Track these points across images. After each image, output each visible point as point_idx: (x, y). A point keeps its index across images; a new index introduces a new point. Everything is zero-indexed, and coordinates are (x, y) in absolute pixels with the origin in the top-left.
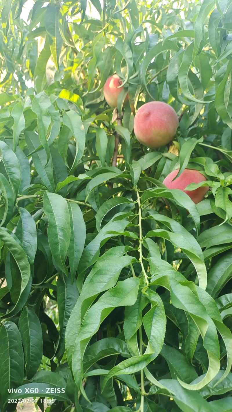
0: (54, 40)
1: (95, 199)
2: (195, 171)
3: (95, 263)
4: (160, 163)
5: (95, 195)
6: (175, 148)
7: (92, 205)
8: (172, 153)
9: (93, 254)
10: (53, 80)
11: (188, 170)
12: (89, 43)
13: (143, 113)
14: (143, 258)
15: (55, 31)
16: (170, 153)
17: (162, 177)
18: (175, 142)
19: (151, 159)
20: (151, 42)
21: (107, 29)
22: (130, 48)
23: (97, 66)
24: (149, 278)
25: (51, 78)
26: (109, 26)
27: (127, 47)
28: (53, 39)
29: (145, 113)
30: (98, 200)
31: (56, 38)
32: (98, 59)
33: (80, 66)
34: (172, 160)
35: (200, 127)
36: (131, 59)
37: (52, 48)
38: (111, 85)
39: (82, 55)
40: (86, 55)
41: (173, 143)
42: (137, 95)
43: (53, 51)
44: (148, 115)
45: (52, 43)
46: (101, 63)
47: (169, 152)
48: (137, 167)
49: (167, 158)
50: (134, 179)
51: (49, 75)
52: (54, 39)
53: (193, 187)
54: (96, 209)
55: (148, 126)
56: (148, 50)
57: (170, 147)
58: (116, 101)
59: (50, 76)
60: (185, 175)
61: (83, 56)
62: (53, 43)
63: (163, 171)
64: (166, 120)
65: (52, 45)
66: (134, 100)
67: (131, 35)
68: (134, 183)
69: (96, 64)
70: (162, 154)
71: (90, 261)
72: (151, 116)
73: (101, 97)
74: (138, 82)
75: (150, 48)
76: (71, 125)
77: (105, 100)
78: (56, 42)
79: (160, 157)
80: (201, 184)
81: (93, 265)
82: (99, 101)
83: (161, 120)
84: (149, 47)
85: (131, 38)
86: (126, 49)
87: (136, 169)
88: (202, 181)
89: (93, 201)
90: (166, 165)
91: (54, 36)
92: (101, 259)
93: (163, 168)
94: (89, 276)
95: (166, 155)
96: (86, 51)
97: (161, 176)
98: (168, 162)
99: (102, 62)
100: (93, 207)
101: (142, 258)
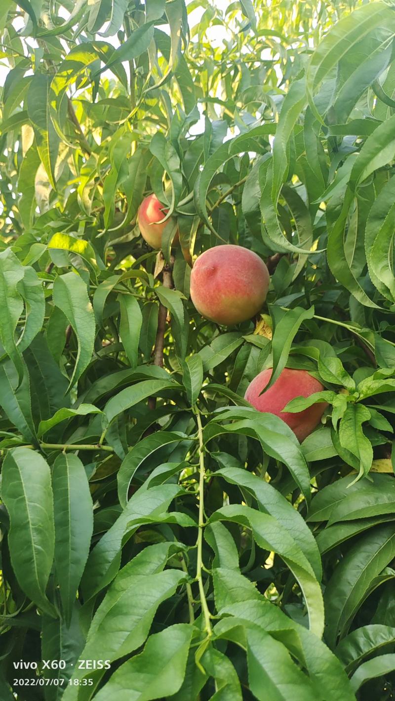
0: (44, 136)
1: (120, 435)
2: (301, 373)
3: (112, 582)
4: (241, 355)
5: (120, 426)
6: (265, 326)
7: (112, 446)
8: (261, 334)
9: (111, 559)
10: (47, 204)
11: (290, 371)
12: (107, 141)
13: (204, 267)
14: (204, 569)
15: (46, 120)
16: (258, 334)
17: (245, 381)
18: (264, 316)
19: (223, 347)
20: (215, 136)
21: (136, 116)
22: (175, 151)
23: (118, 185)
24: (213, 617)
25: (43, 201)
26: (139, 112)
27: (171, 150)
28: (42, 134)
29: (207, 268)
30: (125, 437)
31: (47, 133)
32: (121, 172)
33: (93, 179)
34: (261, 349)
35: (311, 281)
36: (178, 171)
37: (41, 151)
38: (150, 211)
39: (95, 162)
40: (102, 162)
41: (261, 316)
42: (193, 232)
43: (43, 157)
44: (212, 272)
45: (41, 141)
46: (125, 179)
47: (256, 333)
48: (196, 367)
49: (252, 344)
50: (190, 392)
51: (41, 196)
52: (45, 134)
53: (298, 406)
54: (122, 453)
55: (214, 291)
56: (210, 151)
57: (257, 323)
58: (160, 238)
59: (43, 198)
60: (284, 382)
61: (97, 162)
62: (43, 142)
63: (246, 369)
64: (245, 279)
65: (41, 145)
66: (188, 242)
67: (177, 127)
68: (191, 400)
69: (118, 180)
70: (243, 337)
71: (104, 573)
72: (219, 274)
73: (134, 229)
74: (194, 210)
75: (213, 149)
76: (69, 302)
77: (141, 234)
78: (48, 140)
79: (241, 342)
80: (315, 398)
81: (109, 586)
82: (131, 237)
83: (237, 280)
84: (212, 146)
85: (177, 133)
86: (170, 154)
87: (195, 372)
88: (315, 392)
89: (116, 439)
90: (250, 358)
91: (45, 128)
92: (122, 574)
93: (246, 362)
94: (101, 607)
95: (250, 338)
96: (101, 154)
97: (244, 378)
98: (255, 353)
99: (128, 177)
100: (115, 451)
101: (202, 568)
